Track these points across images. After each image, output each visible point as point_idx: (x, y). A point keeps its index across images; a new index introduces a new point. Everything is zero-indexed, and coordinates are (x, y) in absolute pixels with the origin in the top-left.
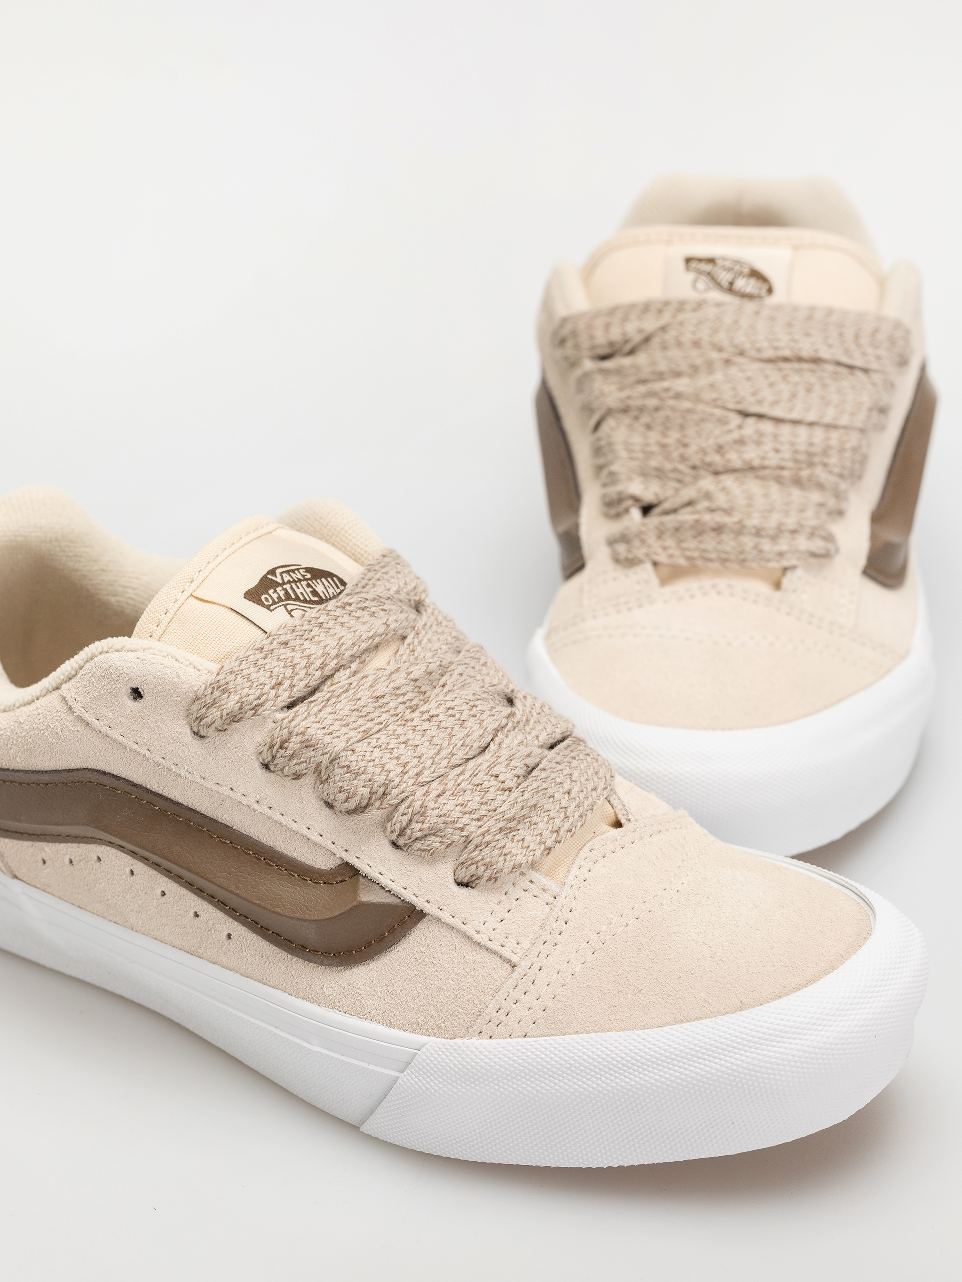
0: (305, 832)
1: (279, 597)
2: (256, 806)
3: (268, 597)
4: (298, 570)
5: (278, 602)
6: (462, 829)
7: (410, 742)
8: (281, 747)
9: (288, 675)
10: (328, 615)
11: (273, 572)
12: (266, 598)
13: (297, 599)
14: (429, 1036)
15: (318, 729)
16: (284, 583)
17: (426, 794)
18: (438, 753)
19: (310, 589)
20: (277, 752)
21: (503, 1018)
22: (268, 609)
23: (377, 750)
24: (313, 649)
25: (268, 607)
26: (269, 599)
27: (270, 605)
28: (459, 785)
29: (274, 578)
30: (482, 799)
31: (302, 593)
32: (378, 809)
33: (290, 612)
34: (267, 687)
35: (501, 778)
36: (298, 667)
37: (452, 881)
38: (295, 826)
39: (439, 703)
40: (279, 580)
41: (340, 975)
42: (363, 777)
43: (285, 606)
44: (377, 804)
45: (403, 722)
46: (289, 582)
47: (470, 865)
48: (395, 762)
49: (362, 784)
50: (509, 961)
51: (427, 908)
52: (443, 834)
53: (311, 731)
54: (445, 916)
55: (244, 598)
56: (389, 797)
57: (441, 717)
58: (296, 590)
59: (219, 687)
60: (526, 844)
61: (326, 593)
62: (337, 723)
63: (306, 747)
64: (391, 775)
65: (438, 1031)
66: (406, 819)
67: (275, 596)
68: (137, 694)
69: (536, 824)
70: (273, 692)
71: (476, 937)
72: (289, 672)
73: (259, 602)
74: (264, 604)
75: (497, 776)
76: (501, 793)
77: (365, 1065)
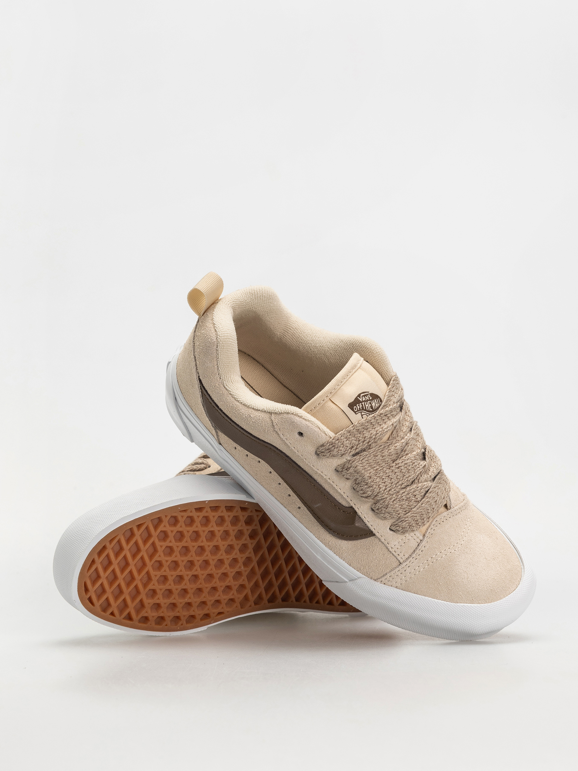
0: (342, 493)
1: (360, 408)
2: (329, 480)
3: (356, 407)
4: (368, 395)
5: (359, 411)
6: (399, 514)
7: (390, 477)
8: (346, 469)
9: (356, 444)
10: (374, 419)
11: (359, 396)
12: (355, 408)
13: (366, 410)
14: (363, 574)
15: (361, 467)
16: (363, 402)
17: (390, 499)
18: (398, 483)
19: (370, 405)
20: (344, 470)
21: (391, 579)
22: (355, 413)
23: (378, 478)
24: (367, 434)
25: (355, 412)
26: (357, 409)
27: (357, 411)
28: (402, 497)
29: (359, 399)
30: (408, 504)
31: (367, 407)
32: (372, 499)
33: (362, 415)
34: (348, 448)
35: (416, 497)
36: (360, 441)
37: (389, 528)
38: (339, 491)
39: (403, 460)
40: (361, 400)
41: (337, 540)
42: (371, 488)
43: (361, 412)
44: (373, 497)
45: (389, 467)
46: (364, 401)
47: (397, 526)
48: (383, 484)
49: (370, 490)
50: (399, 561)
51: (377, 534)
52: (391, 514)
53: (359, 467)
54: (382, 539)
55: (348, 406)
56: (378, 497)
57: (402, 468)
58: (366, 405)
59: (332, 444)
60: (418, 522)
61: (375, 407)
62: (368, 465)
63: (355, 472)
64: (381, 490)
65: (367, 574)
66: (381, 506)
67: (358, 407)
68: (301, 434)
69: (423, 514)
70: (350, 450)
71: (390, 549)
72: (357, 443)
73: (353, 410)
74: (354, 411)
75: (415, 496)
76: (415, 503)
77: (336, 572)
